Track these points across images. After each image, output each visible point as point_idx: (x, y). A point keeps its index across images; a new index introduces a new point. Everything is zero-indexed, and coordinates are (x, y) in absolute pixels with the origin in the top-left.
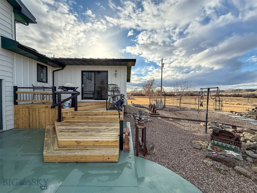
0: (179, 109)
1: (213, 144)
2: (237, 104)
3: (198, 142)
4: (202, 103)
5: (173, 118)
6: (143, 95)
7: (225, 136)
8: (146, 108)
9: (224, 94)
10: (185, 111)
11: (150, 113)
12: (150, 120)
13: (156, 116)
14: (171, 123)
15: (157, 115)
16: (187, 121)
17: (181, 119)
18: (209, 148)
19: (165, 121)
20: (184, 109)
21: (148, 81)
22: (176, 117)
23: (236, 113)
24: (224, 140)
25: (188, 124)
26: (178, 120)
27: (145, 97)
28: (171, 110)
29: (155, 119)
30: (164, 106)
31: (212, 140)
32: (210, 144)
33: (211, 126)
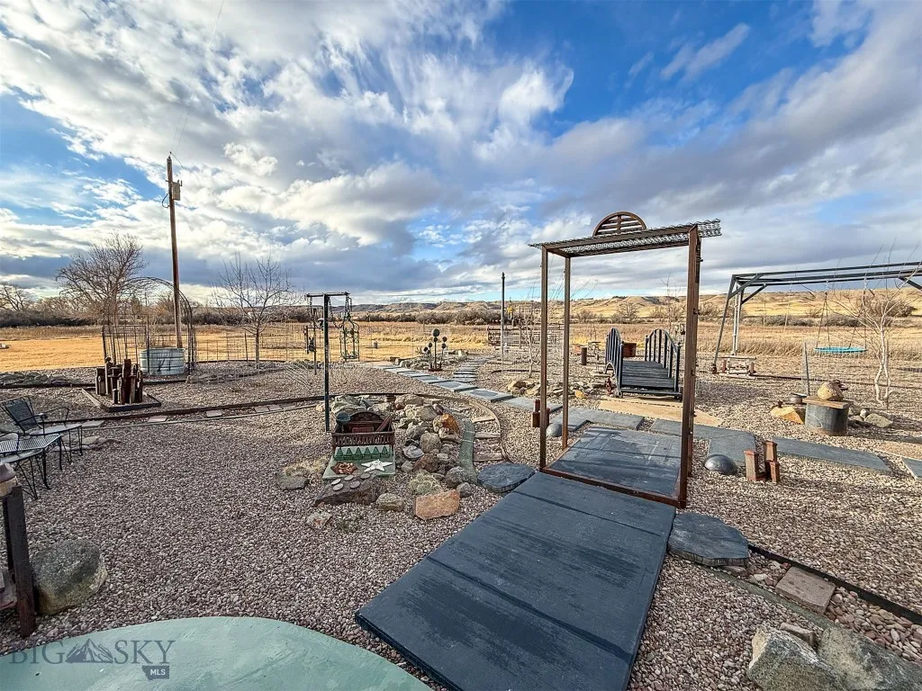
0: (252, 370)
1: (340, 458)
2: (405, 340)
3: (299, 468)
4: (312, 343)
5: (222, 408)
6: (69, 323)
7: (365, 425)
8: (81, 385)
9: (384, 315)
10: (276, 375)
11: (103, 407)
12: (102, 439)
13: (143, 412)
14: (215, 428)
15: (149, 406)
16: (277, 408)
17: (255, 404)
18: (328, 474)
19: (188, 425)
20: (272, 368)
21: (101, 255)
22: (239, 402)
23: (400, 360)
24: (362, 436)
25: (280, 416)
26: (244, 410)
27: (86, 332)
28: (220, 378)
29: (130, 432)
30: (192, 367)
31: (338, 448)
32: (332, 459)
33: (342, 407)
